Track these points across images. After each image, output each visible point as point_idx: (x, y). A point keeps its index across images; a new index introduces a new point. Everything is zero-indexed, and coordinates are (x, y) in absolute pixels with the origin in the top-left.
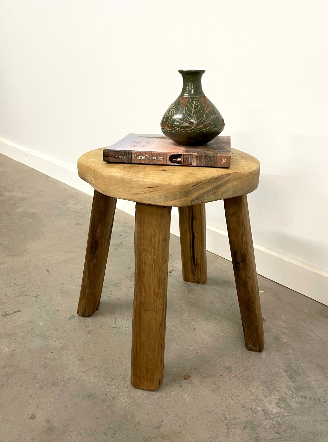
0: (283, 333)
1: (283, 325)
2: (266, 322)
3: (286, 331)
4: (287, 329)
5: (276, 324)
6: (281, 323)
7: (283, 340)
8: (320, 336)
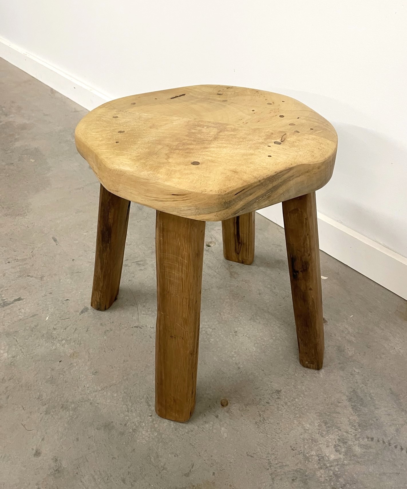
0: (350, 342)
1: (350, 330)
2: (328, 325)
3: (353, 339)
4: (354, 336)
5: (341, 328)
6: (347, 327)
7: (349, 352)
8: (396, 348)
